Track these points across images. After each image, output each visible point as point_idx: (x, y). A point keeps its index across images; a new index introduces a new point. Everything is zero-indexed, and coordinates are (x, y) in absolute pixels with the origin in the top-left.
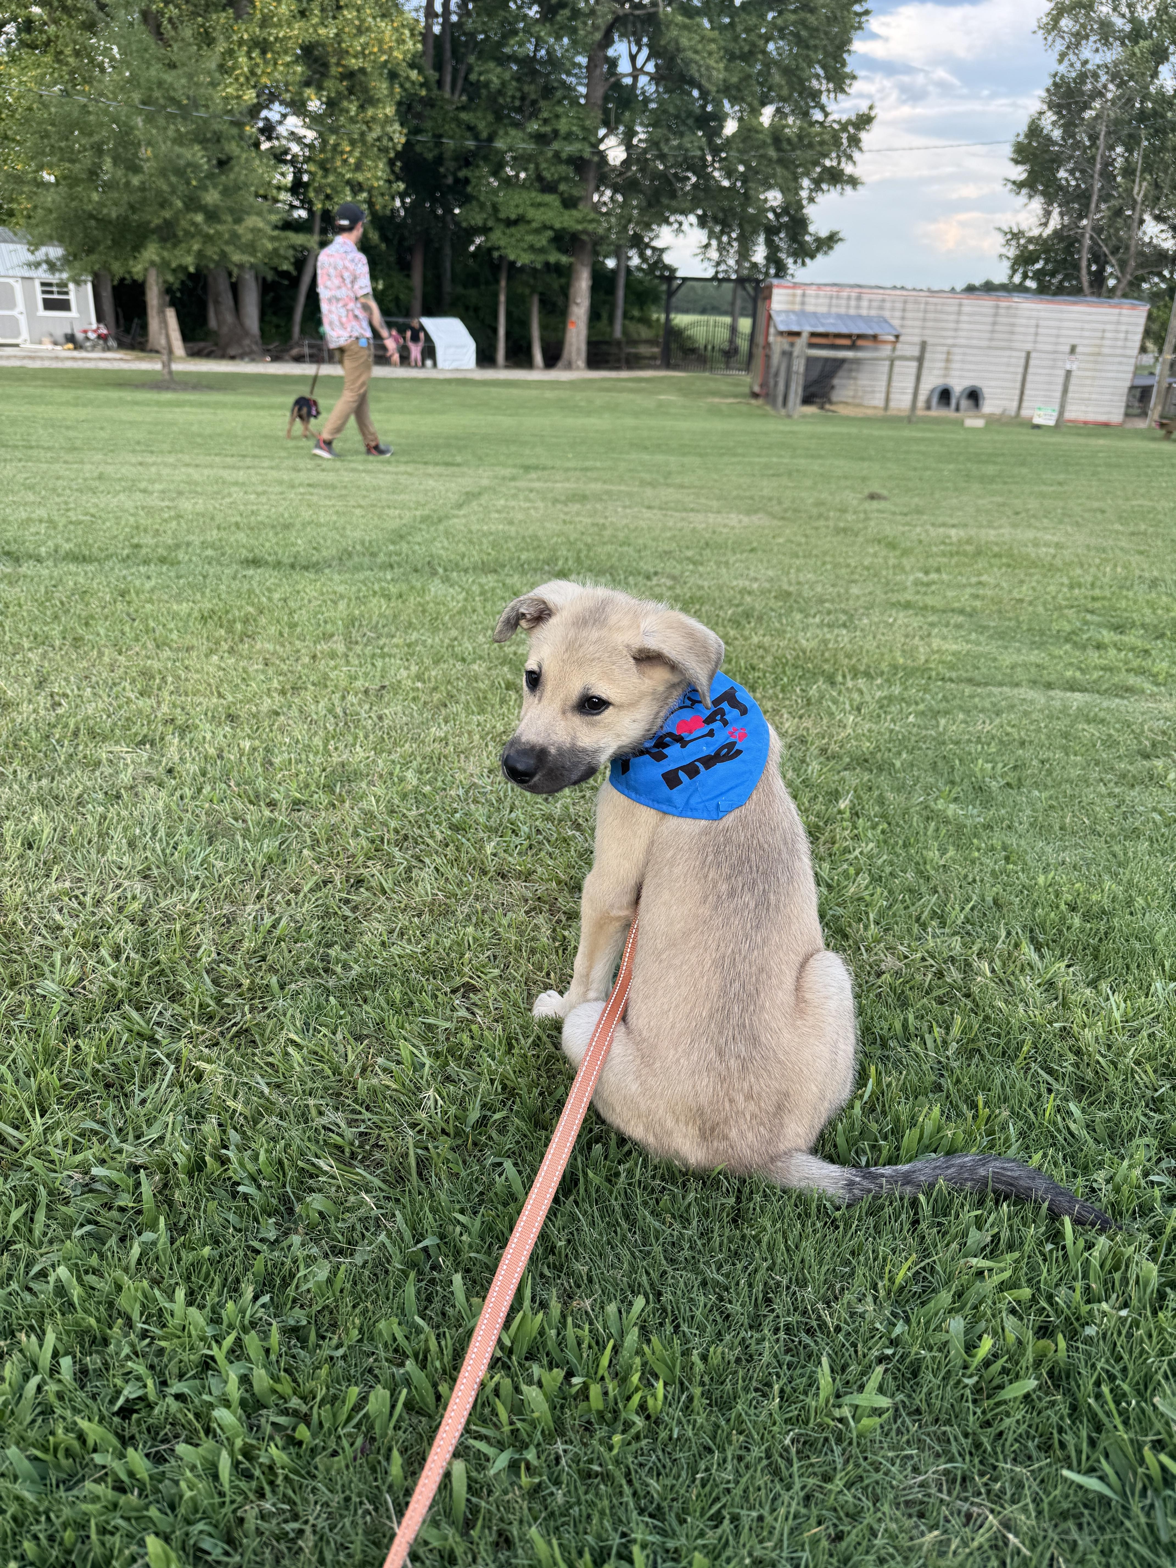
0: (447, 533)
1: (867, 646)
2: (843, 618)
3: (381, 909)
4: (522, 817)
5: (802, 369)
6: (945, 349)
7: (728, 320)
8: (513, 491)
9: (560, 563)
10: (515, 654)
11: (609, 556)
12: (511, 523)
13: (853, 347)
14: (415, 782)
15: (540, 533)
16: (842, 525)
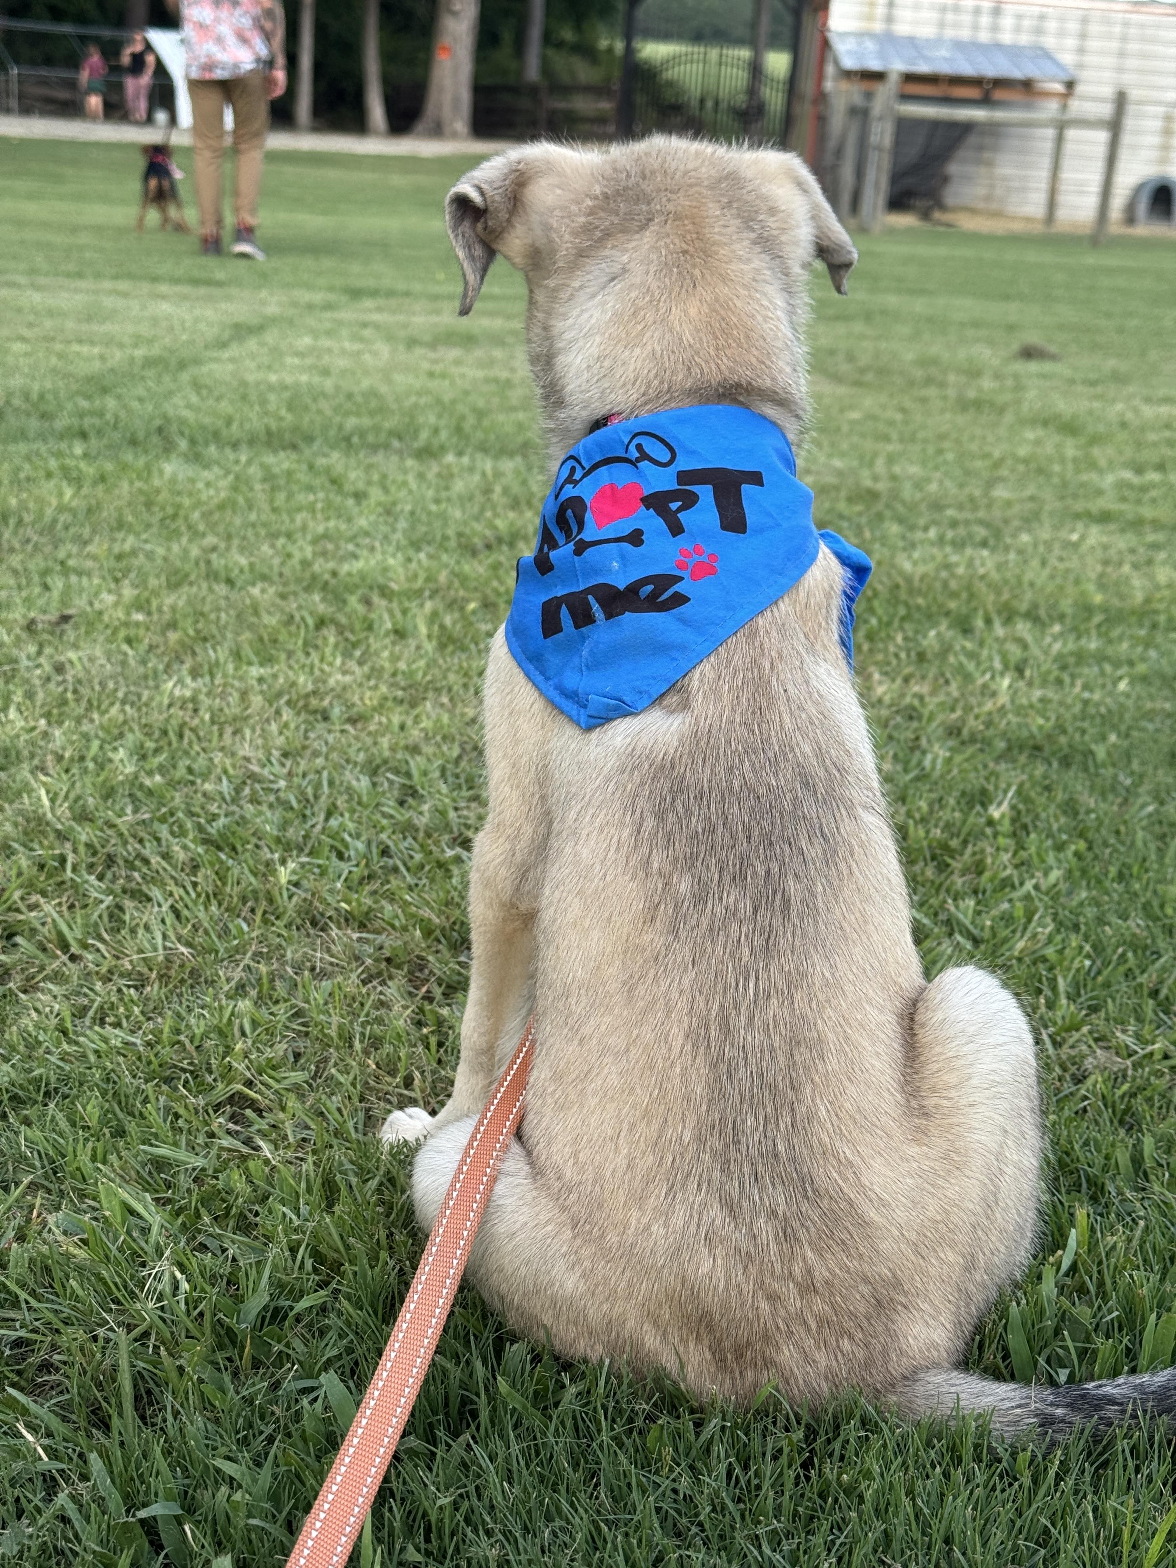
0: (197, 386)
1: (1029, 576)
2: (981, 532)
3: (57, 977)
4: (351, 826)
5: (887, 141)
6: (1161, 110)
7: (745, 53)
8: (328, 325)
9: (424, 435)
10: (334, 574)
11: (520, 427)
12: (326, 372)
13: (986, 101)
14: (130, 769)
15: (384, 389)
16: (971, 394)
